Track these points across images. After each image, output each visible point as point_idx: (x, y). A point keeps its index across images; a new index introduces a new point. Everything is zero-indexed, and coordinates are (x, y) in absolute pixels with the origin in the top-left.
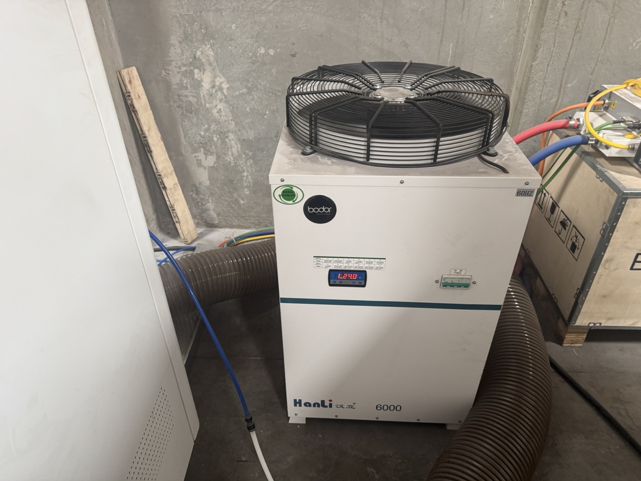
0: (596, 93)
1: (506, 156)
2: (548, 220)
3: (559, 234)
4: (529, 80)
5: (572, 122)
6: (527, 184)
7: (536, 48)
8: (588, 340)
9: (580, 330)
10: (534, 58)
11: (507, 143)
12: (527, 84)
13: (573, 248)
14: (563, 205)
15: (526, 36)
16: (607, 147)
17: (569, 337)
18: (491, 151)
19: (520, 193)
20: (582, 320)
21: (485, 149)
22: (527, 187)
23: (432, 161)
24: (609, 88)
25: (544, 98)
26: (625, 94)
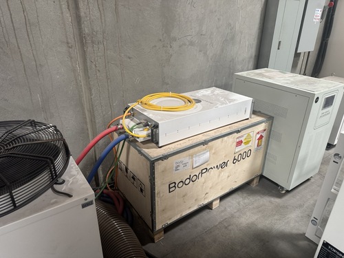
0: (126, 109)
1: (71, 180)
2: (126, 176)
3: (133, 184)
4: (92, 106)
5: (119, 127)
6: (86, 199)
7: (90, 89)
8: (165, 233)
9: (159, 231)
10: (91, 95)
11: (72, 168)
12: (93, 108)
13: (142, 190)
14: (130, 168)
15: (82, 83)
16: (138, 138)
17: (156, 237)
18: (60, 181)
19: (84, 206)
20: (159, 226)
21: (55, 181)
22: (86, 201)
23: (12, 207)
24: (132, 105)
25: (104, 113)
26: (138, 108)
